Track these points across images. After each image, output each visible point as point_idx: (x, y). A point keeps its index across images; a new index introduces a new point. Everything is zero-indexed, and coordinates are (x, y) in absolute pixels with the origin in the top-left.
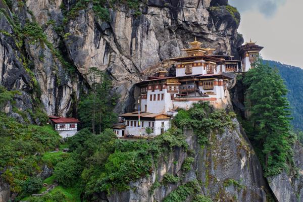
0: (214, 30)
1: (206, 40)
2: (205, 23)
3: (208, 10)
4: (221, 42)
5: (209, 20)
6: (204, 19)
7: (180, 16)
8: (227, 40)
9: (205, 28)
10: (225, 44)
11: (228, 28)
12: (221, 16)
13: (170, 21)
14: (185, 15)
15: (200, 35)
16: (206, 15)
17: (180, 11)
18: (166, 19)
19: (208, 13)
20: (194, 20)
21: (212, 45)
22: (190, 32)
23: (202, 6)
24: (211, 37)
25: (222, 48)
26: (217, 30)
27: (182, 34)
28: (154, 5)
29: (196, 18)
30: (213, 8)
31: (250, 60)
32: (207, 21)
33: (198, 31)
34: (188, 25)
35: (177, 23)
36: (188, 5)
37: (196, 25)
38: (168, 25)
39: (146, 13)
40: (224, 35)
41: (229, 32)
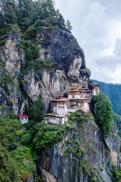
0: (82, 78)
2: (78, 76)
3: (79, 71)
4: (84, 83)
5: (80, 75)
6: (78, 74)
7: (69, 73)
8: (86, 82)
9: (78, 78)
10: (85, 84)
11: (87, 77)
12: (84, 73)
13: (65, 75)
14: (71, 73)
15: (76, 80)
16: (79, 73)
17: (69, 71)
18: (63, 75)
19: (79, 72)
20: (74, 75)
21: (81, 84)
22: (72, 79)
23: (77, 69)
24: (80, 81)
25: (84, 85)
26: (83, 78)
27: (69, 80)
28: (58, 69)
29: (75, 74)
30: (81, 70)
31: (96, 91)
32: (79, 75)
33: (75, 79)
34: (71, 77)
35: (68, 76)
36: (72, 69)
37: (75, 77)
38: (64, 77)
39: (55, 72)
40: (85, 80)
41: (87, 79)
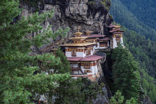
0: (92, 18)
1: (86, 25)
2: (85, 14)
3: (87, 4)
4: (97, 25)
5: (88, 11)
6: (84, 11)
7: (67, 11)
8: (101, 23)
9: (85, 17)
10: (99, 26)
11: (101, 15)
12: (97, 8)
13: (60, 14)
14: (71, 9)
15: (81, 21)
16: (86, 8)
17: (67, 7)
18: (58, 13)
19: (87, 6)
20: (77, 12)
21: (90, 28)
22: (74, 20)
23: (82, 2)
24: (89, 23)
25: (97, 29)
26: (94, 17)
27: (69, 21)
28: (48, 3)
29: (78, 11)
30: (91, 2)
31: (116, 40)
32: (86, 12)
33: (80, 19)
34: (73, 16)
35: (65, 16)
36: (72, 2)
37: (79, 15)
38: (59, 17)
39: (43, 9)
40: (98, 20)
41: (102, 18)
